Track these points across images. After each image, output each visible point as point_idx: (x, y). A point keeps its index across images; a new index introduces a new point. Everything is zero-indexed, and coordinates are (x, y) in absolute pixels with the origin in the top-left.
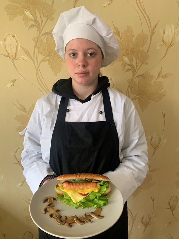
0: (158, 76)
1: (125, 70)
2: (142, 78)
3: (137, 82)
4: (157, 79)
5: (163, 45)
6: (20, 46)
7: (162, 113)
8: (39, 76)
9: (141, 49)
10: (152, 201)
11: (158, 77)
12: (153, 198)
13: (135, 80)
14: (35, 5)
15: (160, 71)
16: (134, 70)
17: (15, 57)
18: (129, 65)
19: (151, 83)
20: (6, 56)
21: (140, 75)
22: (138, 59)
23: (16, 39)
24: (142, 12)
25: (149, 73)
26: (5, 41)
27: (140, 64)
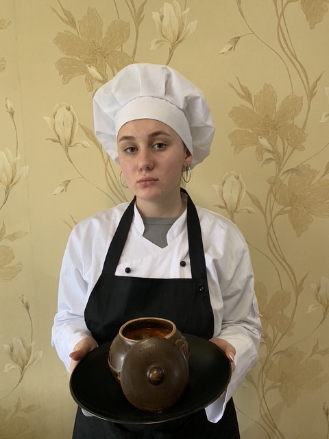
0: (324, 170)
1: (263, 161)
2: (294, 174)
3: (286, 182)
4: (323, 176)
6: (79, 124)
8: (109, 174)
9: (291, 122)
10: (325, 415)
11: (326, 172)
12: (326, 408)
13: (282, 178)
14: (104, 57)
16: (279, 160)
17: (70, 143)
18: (270, 151)
19: (313, 183)
20: (54, 141)
21: (292, 169)
22: (285, 141)
23: (72, 112)
24: (290, 59)
25: (309, 166)
26: (54, 116)
27: (290, 149)
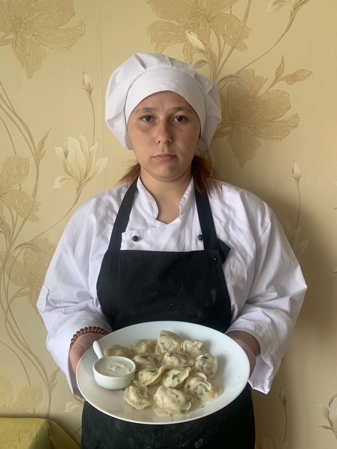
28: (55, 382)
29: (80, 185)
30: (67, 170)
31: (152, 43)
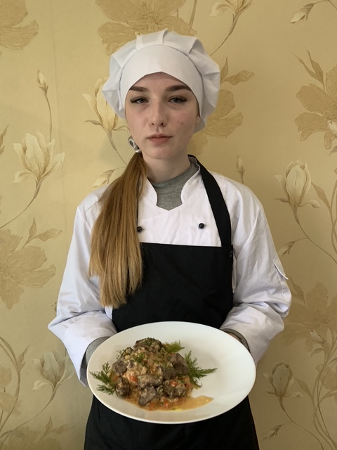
5: (226, 6)
7: (237, 165)
15: (224, 67)
28: (22, 363)
29: (39, 179)
30: (26, 165)
31: (103, 43)
